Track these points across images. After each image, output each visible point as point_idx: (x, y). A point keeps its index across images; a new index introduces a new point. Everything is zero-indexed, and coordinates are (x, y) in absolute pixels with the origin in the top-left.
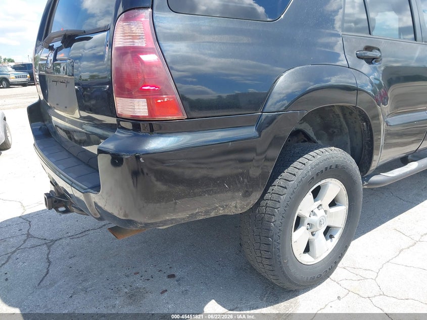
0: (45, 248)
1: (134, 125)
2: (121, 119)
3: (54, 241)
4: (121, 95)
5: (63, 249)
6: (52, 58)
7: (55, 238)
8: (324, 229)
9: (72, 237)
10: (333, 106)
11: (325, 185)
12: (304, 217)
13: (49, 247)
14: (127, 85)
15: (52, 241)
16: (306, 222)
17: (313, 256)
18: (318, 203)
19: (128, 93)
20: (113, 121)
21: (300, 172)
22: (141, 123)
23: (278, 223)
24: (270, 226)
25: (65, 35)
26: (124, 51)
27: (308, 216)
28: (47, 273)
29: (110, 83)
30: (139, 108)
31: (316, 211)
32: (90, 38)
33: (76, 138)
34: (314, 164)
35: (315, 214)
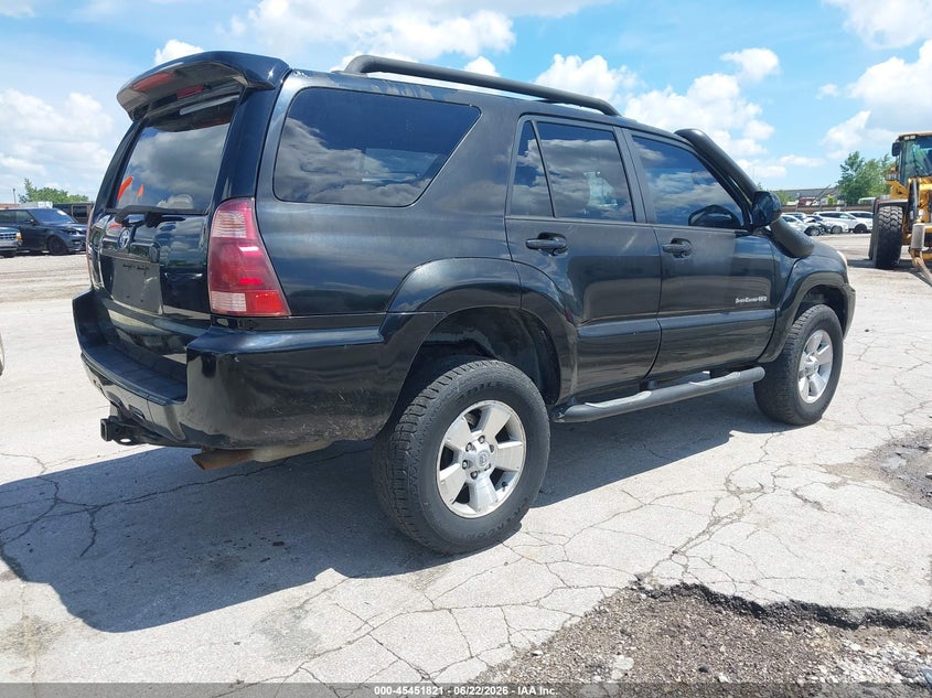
0: (86, 515)
1: (229, 321)
2: (216, 315)
3: (97, 508)
4: (216, 288)
5: (115, 515)
6: (128, 237)
7: (100, 504)
8: (490, 471)
9: (128, 502)
10: (507, 309)
11: (487, 409)
12: (458, 451)
13: (92, 515)
14: (225, 277)
15: (95, 507)
16: (461, 459)
17: (474, 508)
18: (478, 433)
19: (225, 288)
20: (207, 317)
21: (444, 388)
22: (239, 320)
23: (414, 451)
24: (404, 455)
25: (149, 213)
26: (224, 242)
27: (463, 449)
28: (93, 543)
29: (204, 271)
30: (237, 303)
31: (476, 444)
32: (182, 220)
33: (147, 344)
34: (464, 379)
35: (474, 449)
